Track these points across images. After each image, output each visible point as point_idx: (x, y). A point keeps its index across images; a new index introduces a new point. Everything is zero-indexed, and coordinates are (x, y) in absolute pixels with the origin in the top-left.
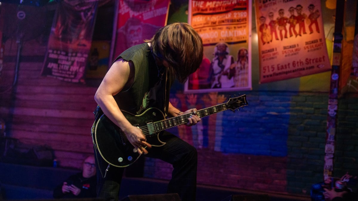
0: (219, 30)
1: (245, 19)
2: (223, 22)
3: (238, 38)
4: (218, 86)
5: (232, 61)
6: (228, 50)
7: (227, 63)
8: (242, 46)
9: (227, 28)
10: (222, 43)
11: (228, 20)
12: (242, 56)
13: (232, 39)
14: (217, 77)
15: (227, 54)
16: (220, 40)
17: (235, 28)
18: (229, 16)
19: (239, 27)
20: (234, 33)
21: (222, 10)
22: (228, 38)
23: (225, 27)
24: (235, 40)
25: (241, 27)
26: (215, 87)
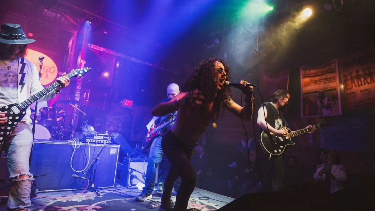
0: (319, 84)
1: (334, 77)
2: (321, 80)
3: (331, 87)
4: (321, 114)
5: (328, 100)
6: (325, 94)
7: (325, 101)
8: (334, 92)
9: (324, 83)
10: (321, 91)
11: (324, 79)
12: (335, 97)
13: (327, 89)
14: (319, 109)
15: (325, 96)
16: (320, 89)
17: (328, 82)
18: (324, 77)
19: (331, 82)
20: (328, 85)
21: (320, 74)
22: (324, 88)
23: (322, 82)
24: (330, 89)
25: (332, 82)
26: (319, 114)
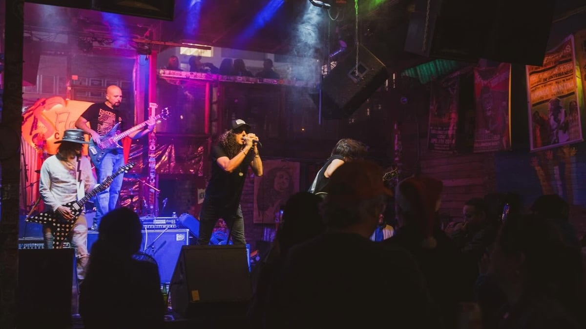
0: (549, 86)
1: (572, 71)
2: (552, 77)
3: (568, 90)
4: (556, 141)
5: (566, 115)
6: (561, 104)
7: (562, 117)
9: (556, 83)
10: (554, 98)
11: (556, 75)
12: (572, 107)
13: (563, 93)
14: (555, 132)
15: (561, 108)
16: (552, 95)
17: (564, 81)
18: (556, 71)
19: (567, 80)
20: (564, 87)
21: (552, 66)
22: (558, 93)
23: (554, 82)
24: (566, 93)
25: (569, 79)
26: (555, 143)
